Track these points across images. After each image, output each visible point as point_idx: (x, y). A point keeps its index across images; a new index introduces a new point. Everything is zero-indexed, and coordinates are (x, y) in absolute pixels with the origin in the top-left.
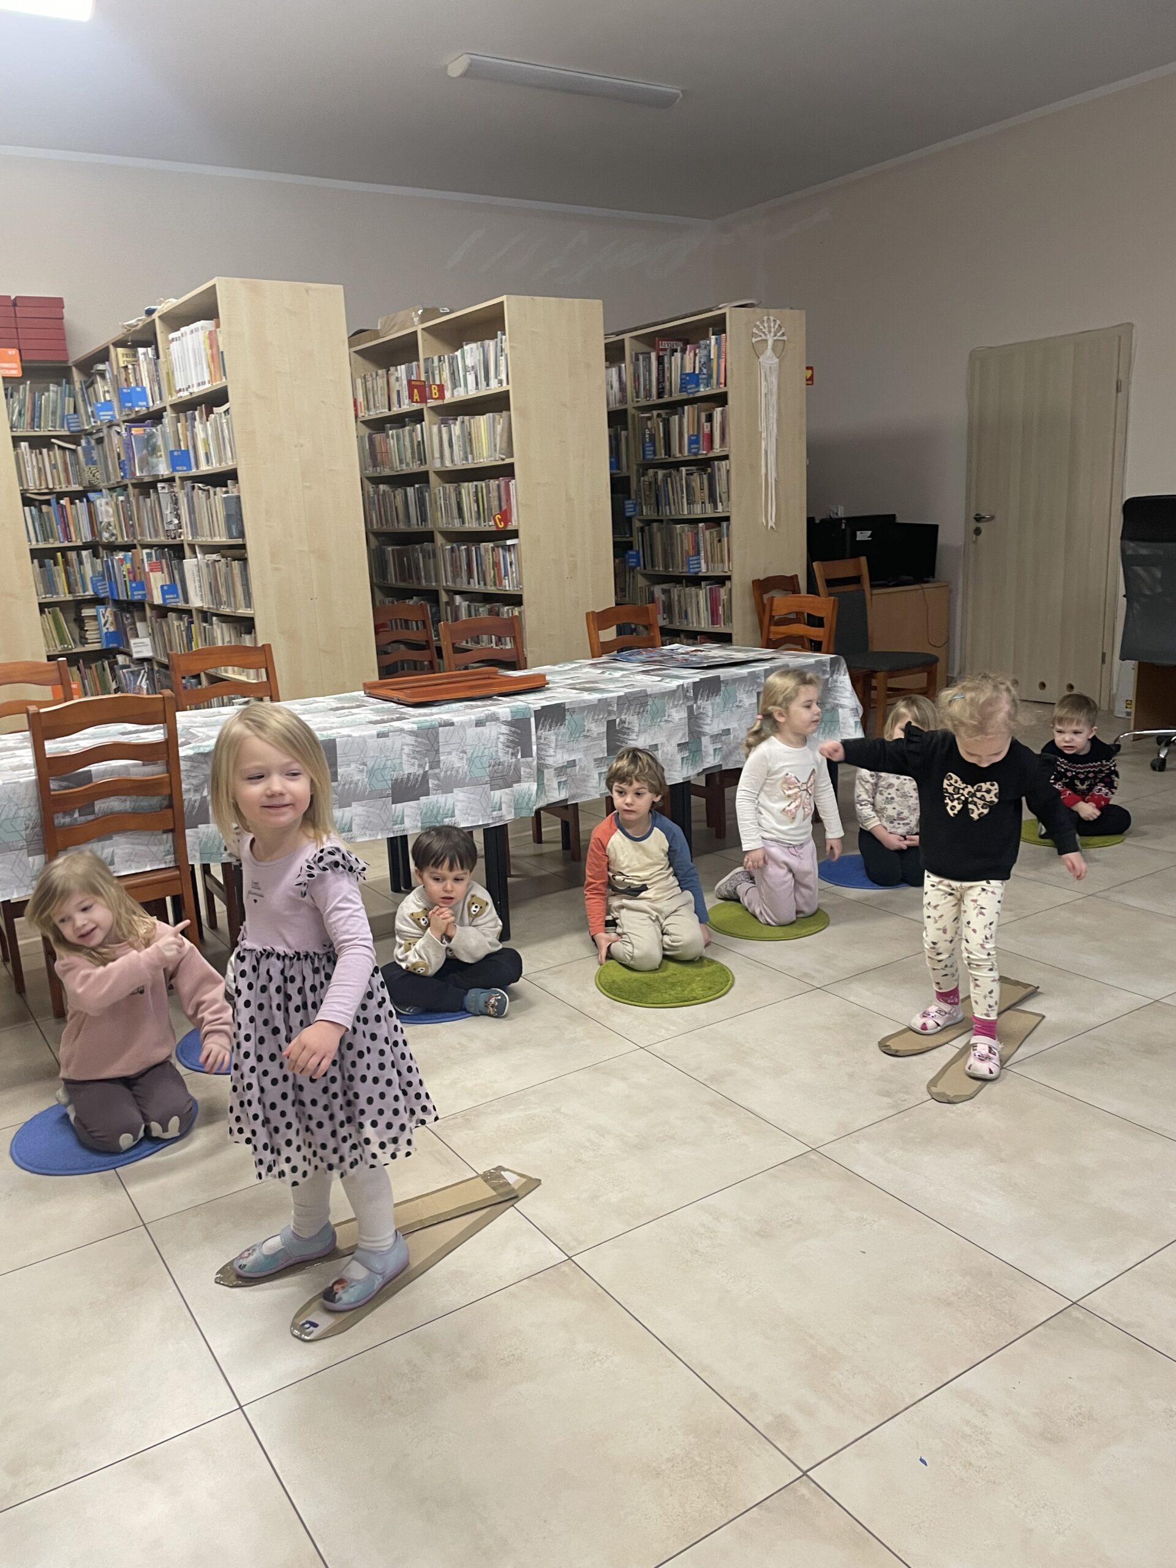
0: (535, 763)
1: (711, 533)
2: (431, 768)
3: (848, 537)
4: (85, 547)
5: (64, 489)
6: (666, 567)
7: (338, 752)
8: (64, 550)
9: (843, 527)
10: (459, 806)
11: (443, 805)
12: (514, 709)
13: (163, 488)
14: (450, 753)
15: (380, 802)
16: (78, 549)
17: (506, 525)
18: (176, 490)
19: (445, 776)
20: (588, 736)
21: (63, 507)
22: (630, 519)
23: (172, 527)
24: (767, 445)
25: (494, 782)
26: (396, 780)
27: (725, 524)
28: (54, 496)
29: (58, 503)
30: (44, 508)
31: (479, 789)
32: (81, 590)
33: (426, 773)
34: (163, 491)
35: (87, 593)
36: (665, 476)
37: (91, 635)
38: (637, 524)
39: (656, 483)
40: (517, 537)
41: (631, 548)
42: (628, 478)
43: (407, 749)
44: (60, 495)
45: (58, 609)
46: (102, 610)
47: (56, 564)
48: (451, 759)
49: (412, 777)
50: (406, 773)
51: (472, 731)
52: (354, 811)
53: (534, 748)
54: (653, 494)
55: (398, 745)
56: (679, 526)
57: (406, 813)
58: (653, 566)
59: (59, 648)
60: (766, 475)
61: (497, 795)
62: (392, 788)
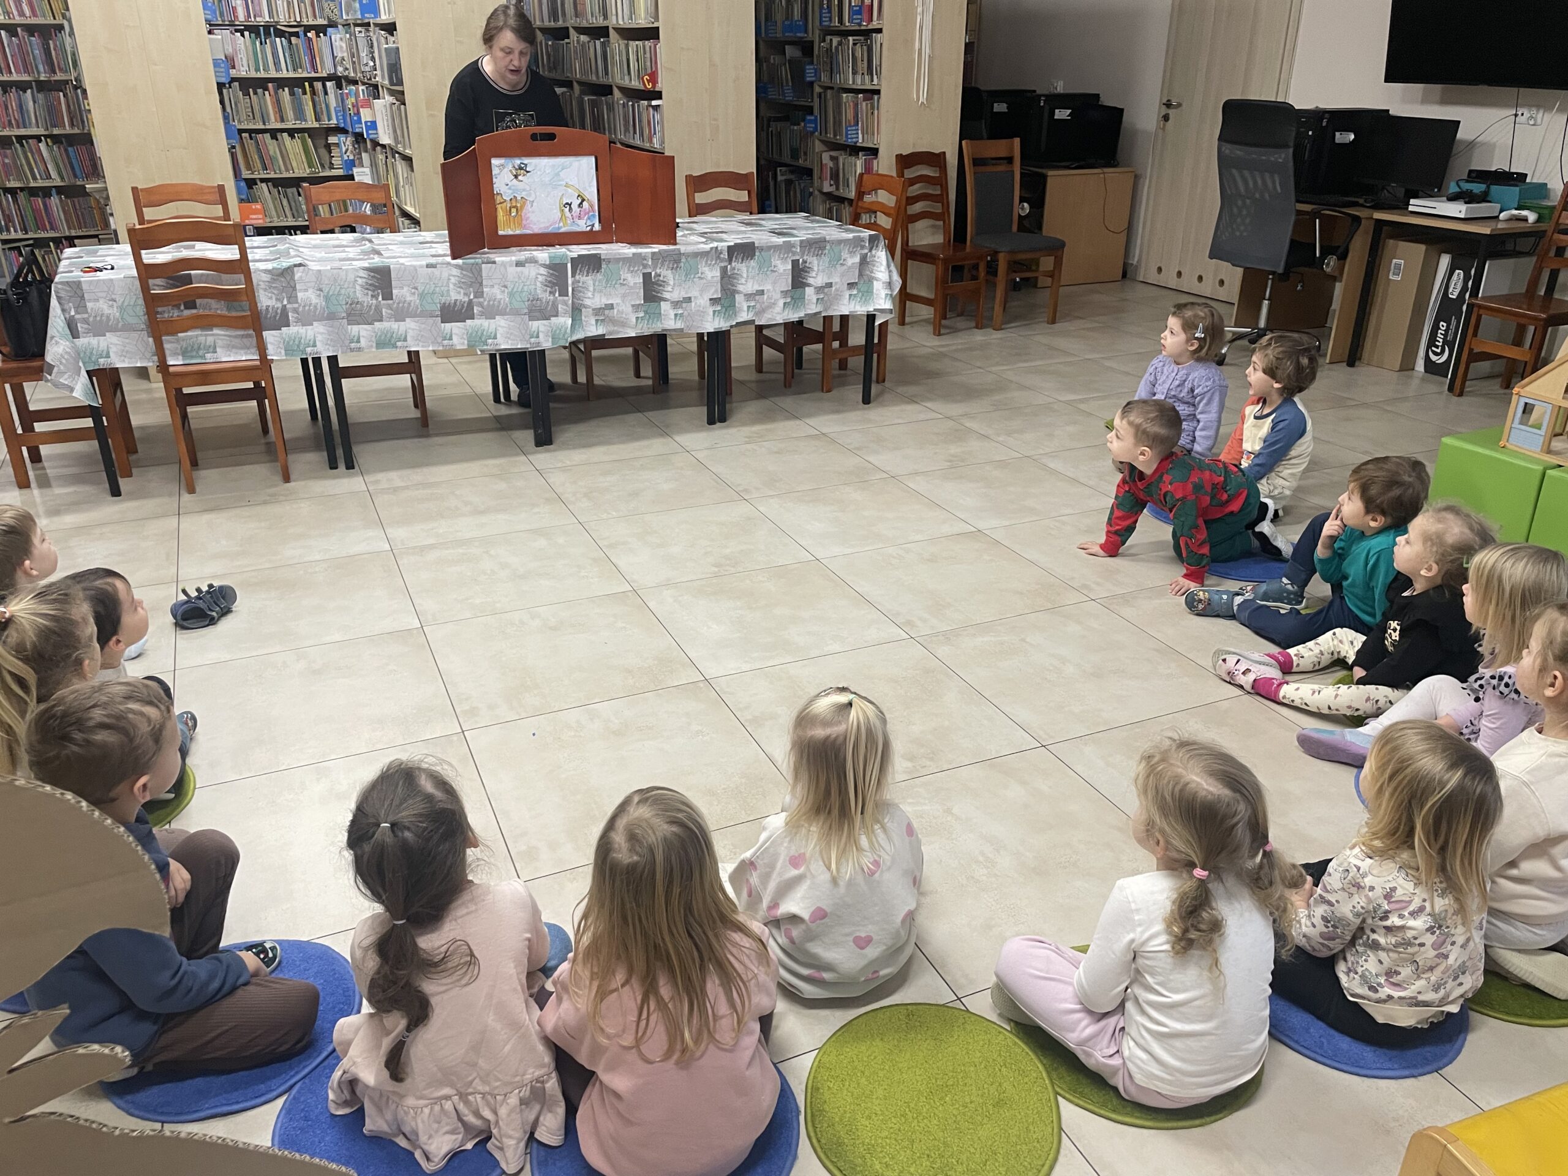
0: (570, 302)
1: (867, 104)
2: (475, 297)
3: (1046, 115)
4: (329, 78)
5: (311, 23)
6: (835, 135)
7: (393, 275)
8: (311, 80)
9: (1042, 104)
10: (500, 332)
11: (486, 328)
12: (553, 255)
13: (360, 32)
14: (492, 286)
15: (431, 321)
16: (323, 80)
17: (654, 86)
18: (371, 34)
19: (488, 305)
20: (624, 285)
21: (310, 40)
22: (811, 84)
23: (367, 69)
24: (922, 20)
25: (531, 314)
26: (445, 304)
27: (876, 97)
28: (303, 28)
29: (306, 35)
30: (293, 39)
31: (518, 319)
32: (326, 119)
33: (470, 301)
34: (360, 35)
35: (331, 122)
36: (840, 44)
37: (336, 161)
38: (817, 89)
39: (831, 50)
40: (660, 98)
41: (812, 113)
42: (812, 42)
43: (453, 280)
44: (308, 28)
45: (306, 135)
46: (343, 138)
47: (305, 93)
48: (493, 291)
49: (458, 303)
50: (453, 299)
51: (513, 270)
52: (408, 326)
53: (570, 289)
54: (829, 61)
55: (445, 275)
56: (844, 95)
57: (453, 332)
58: (826, 133)
59: (308, 171)
60: (920, 50)
61: (535, 325)
62: (441, 311)
